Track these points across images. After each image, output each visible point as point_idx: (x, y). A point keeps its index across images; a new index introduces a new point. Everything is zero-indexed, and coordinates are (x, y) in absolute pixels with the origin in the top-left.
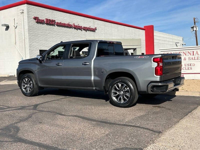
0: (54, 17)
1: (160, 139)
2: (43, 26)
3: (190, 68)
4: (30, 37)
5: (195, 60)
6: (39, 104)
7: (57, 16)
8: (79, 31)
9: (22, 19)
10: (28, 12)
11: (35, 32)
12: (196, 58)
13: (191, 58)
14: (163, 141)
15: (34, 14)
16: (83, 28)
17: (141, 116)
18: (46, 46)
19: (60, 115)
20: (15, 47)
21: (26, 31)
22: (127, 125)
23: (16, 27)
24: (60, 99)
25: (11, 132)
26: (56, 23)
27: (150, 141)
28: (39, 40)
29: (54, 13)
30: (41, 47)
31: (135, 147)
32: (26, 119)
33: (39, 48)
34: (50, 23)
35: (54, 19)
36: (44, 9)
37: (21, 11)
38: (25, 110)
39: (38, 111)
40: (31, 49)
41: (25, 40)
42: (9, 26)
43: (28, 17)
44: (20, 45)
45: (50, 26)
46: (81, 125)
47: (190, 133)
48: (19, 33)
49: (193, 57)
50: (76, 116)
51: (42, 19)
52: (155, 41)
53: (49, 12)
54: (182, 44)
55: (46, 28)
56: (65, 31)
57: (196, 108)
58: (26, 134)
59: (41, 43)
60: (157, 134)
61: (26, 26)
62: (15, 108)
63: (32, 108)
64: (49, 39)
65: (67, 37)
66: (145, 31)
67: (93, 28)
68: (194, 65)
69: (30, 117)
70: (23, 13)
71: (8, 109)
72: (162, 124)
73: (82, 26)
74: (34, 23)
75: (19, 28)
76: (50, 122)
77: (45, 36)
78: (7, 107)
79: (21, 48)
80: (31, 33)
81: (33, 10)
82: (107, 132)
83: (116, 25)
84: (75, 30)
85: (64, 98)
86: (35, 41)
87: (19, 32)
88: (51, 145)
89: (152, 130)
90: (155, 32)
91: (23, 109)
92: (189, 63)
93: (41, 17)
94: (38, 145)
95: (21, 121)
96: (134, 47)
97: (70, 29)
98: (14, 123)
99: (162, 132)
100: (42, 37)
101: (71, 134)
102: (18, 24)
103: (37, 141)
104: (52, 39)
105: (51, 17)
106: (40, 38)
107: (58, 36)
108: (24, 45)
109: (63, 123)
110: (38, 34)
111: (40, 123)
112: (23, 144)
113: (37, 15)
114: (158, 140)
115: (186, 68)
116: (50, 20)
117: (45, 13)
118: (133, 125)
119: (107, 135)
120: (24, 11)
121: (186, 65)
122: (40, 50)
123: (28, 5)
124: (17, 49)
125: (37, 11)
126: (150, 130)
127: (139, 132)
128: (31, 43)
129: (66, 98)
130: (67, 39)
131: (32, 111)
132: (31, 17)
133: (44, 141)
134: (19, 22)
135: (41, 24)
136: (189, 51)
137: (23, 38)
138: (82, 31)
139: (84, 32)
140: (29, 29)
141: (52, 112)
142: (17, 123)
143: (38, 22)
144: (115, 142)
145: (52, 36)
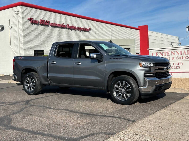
0: (49, 18)
1: (133, 126)
2: (38, 27)
3: (178, 67)
4: (24, 37)
5: (182, 59)
6: (31, 100)
7: (51, 17)
8: (73, 31)
9: (17, 20)
10: (23, 13)
11: (30, 33)
12: (184, 57)
13: (179, 58)
14: (135, 128)
15: (29, 15)
16: (77, 28)
17: (122, 109)
18: (40, 46)
19: (49, 109)
20: (10, 47)
21: (21, 31)
22: (107, 116)
23: (11, 28)
24: (51, 96)
25: (4, 122)
26: (50, 24)
27: (124, 127)
28: (34, 40)
29: (48, 14)
30: (36, 47)
31: (110, 132)
32: (18, 112)
33: (33, 48)
34: (45, 23)
35: (48, 20)
36: (38, 10)
37: (16, 12)
38: (18, 105)
39: (30, 106)
40: (26, 49)
41: (19, 40)
42: (4, 27)
43: (23, 18)
44: (15, 45)
45: (45, 27)
46: (67, 116)
47: (161, 122)
48: (14, 34)
49: (181, 56)
50: (63, 109)
51: (36, 20)
52: (149, 41)
53: (43, 13)
54: (178, 44)
55: (40, 29)
56: (59, 32)
57: (174, 102)
58: (18, 124)
59: (36, 44)
60: (131, 122)
61: (21, 26)
62: (9, 104)
63: (24, 103)
64: (43, 40)
65: (61, 37)
66: (139, 31)
67: (87, 28)
68: (182, 64)
69: (22, 110)
70: (18, 14)
71: (3, 104)
72: (138, 115)
73: (76, 27)
74: (29, 23)
75: (14, 29)
76: (40, 114)
77: (39, 36)
78: (1, 102)
79: (16, 48)
80: (26, 34)
81: (27, 12)
82: (88, 122)
83: (110, 25)
84: (70, 30)
85: (55, 95)
86: (29, 41)
87: (14, 32)
88: (38, 131)
89: (127, 120)
90: (150, 31)
91: (16, 104)
92: (178, 62)
93: (36, 18)
94: (28, 131)
95: (14, 113)
96: (128, 47)
97: (64, 29)
98: (8, 115)
99: (136, 121)
100: (36, 37)
101: (57, 123)
102: (13, 25)
103: (27, 128)
104: (46, 39)
105: (45, 18)
106: (35, 38)
107: (53, 36)
108: (18, 46)
109: (51, 115)
110: (32, 34)
111: (30, 115)
112: (14, 131)
113: (32, 16)
114: (131, 127)
115: (174, 67)
116: (44, 21)
117: (40, 14)
118: (113, 116)
119: (88, 124)
120: (19, 12)
121: (174, 64)
122: (34, 51)
123: (22, 7)
124: (12, 49)
125: (32, 12)
126: (126, 119)
127: (116, 121)
128: (26, 43)
129: (56, 95)
130: (61, 39)
131: (24, 106)
132: (26, 18)
133: (32, 129)
134: (14, 23)
135: (36, 25)
136: (177, 51)
137: (18, 39)
138: (76, 31)
139: (78, 32)
140: (24, 30)
141: (42, 106)
142: (10, 115)
143: (33, 23)
144: (94, 129)
145: (46, 37)
